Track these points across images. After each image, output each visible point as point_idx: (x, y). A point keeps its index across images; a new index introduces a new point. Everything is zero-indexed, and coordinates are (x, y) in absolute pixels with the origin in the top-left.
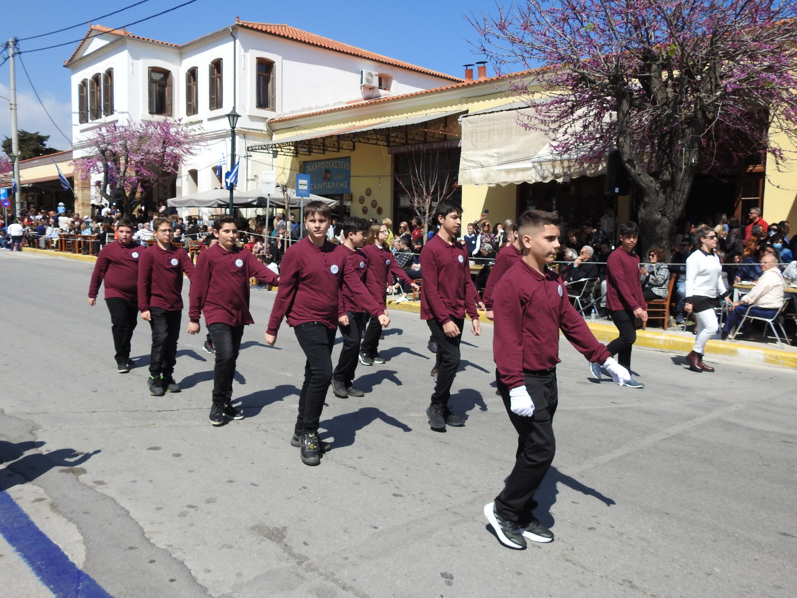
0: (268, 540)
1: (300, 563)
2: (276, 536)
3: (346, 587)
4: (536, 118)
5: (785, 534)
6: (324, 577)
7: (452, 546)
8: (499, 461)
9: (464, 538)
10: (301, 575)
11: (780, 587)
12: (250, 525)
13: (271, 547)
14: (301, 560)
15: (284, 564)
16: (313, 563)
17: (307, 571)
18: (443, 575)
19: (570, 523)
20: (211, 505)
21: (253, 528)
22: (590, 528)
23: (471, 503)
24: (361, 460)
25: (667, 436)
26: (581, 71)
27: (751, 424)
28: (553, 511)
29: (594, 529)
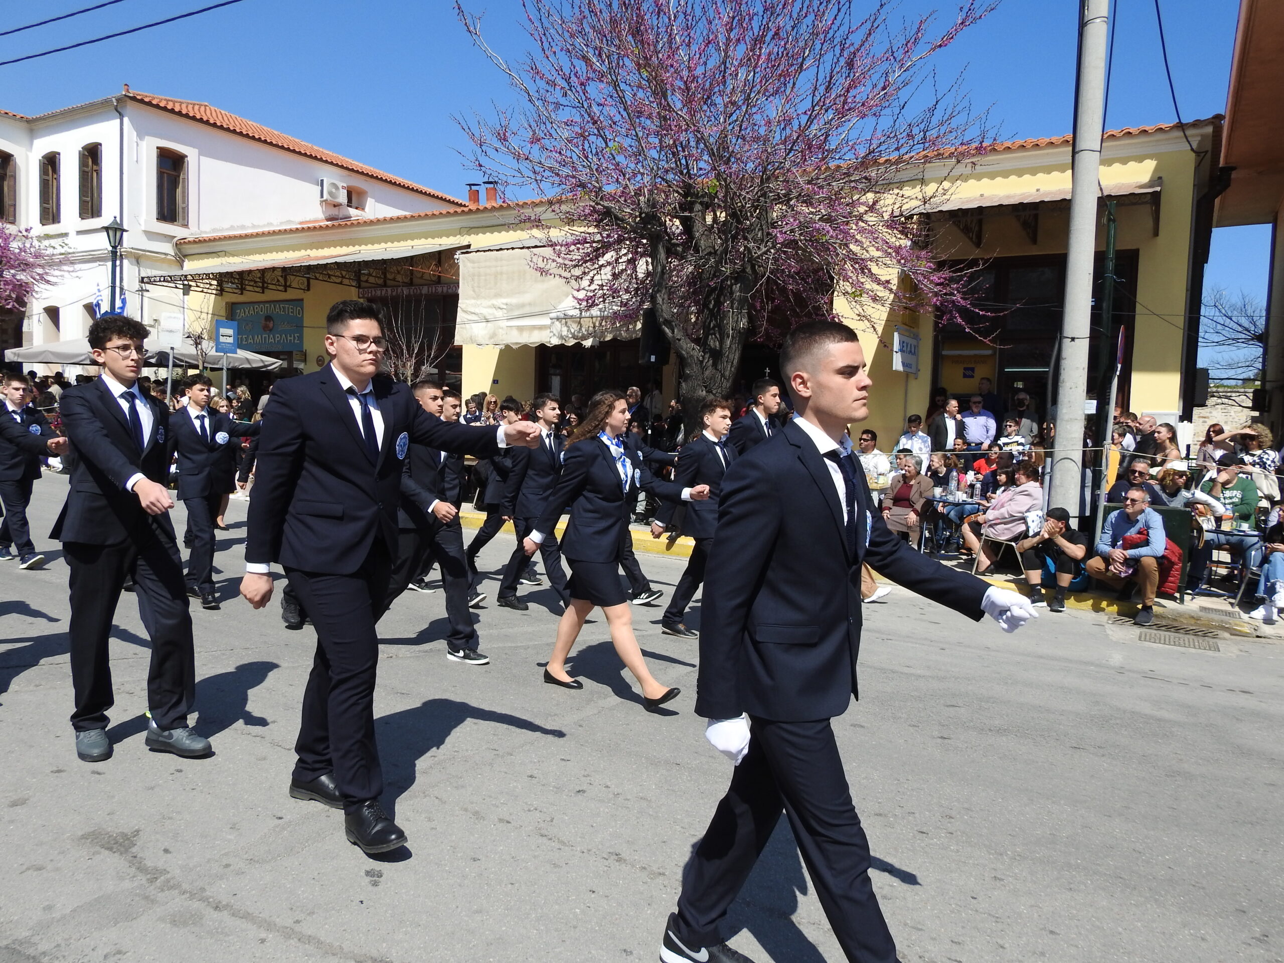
0: (107, 852)
1: (152, 881)
2: (121, 845)
3: (220, 906)
4: (554, 261)
6: (188, 895)
9: (408, 820)
10: (152, 897)
12: (80, 833)
13: (111, 862)
14: (154, 875)
15: (127, 884)
16: (173, 878)
17: (162, 890)
18: (368, 873)
19: (554, 787)
20: (18, 809)
21: (84, 837)
22: (579, 791)
24: (274, 725)
26: (606, 204)
28: (535, 773)
29: (584, 791)
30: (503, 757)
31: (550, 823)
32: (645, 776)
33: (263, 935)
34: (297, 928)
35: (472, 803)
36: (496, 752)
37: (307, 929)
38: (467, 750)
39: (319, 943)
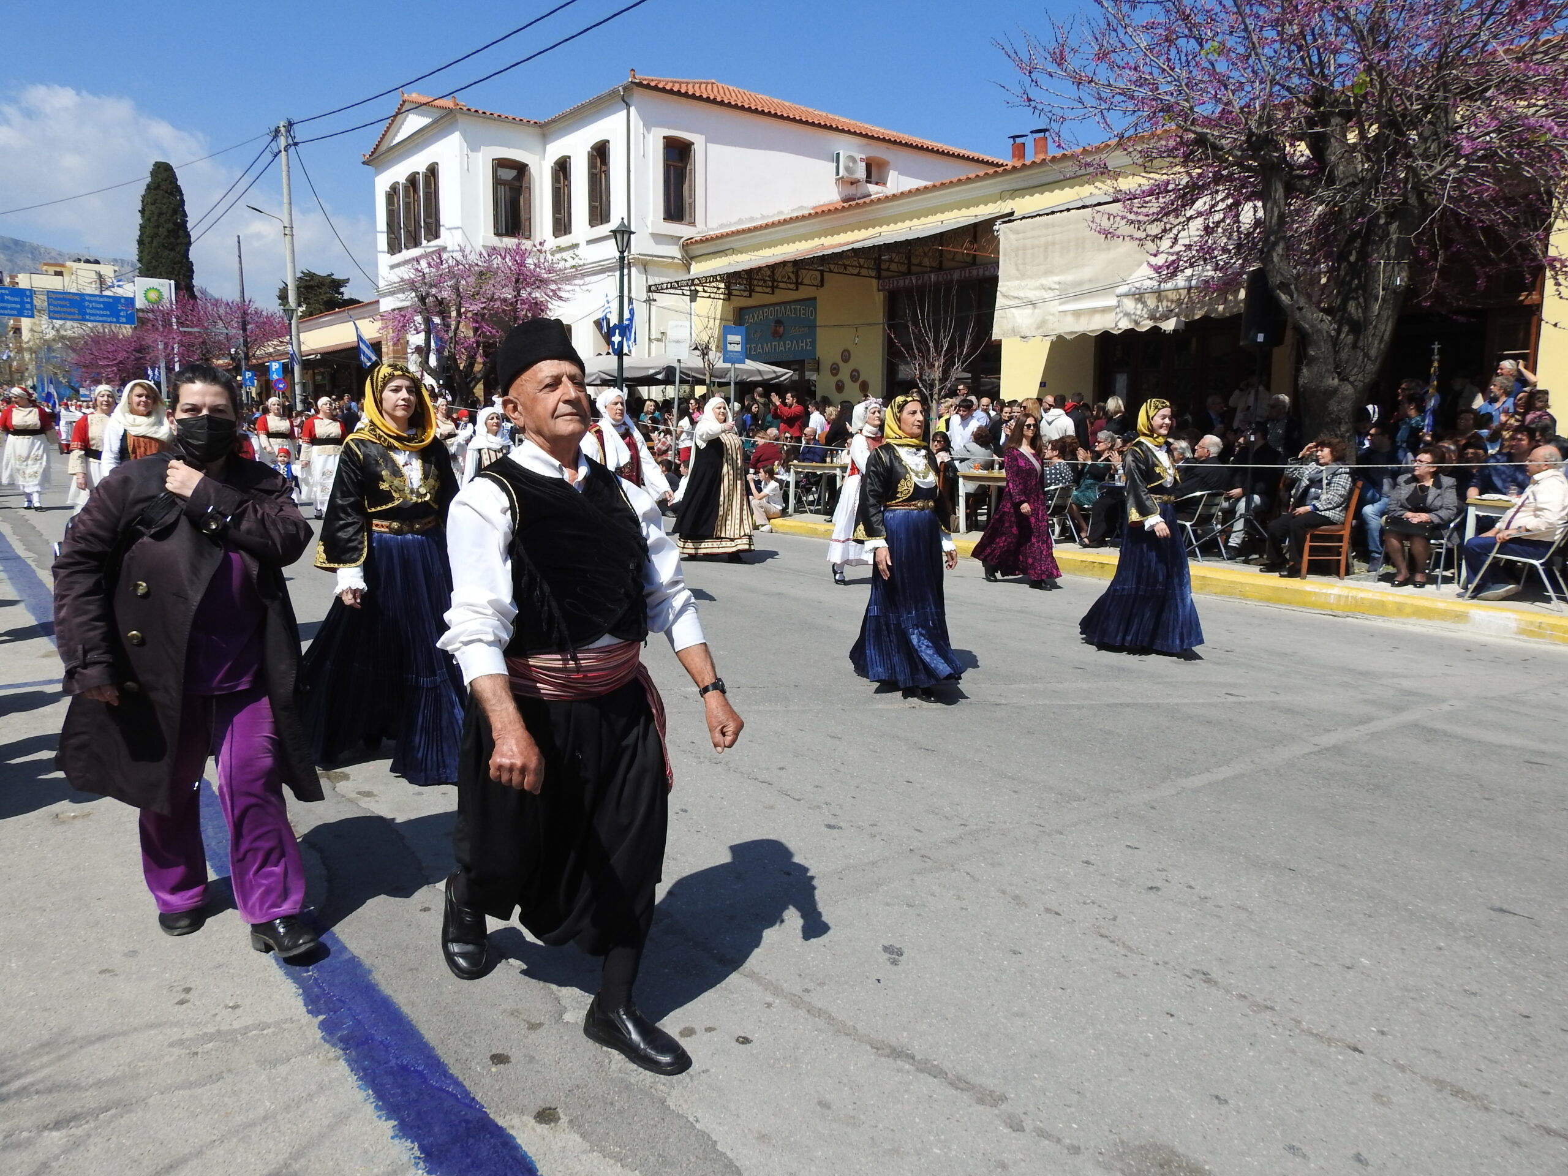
3: (724, 959)
4: (1123, 218)
5: (1501, 910)
6: (692, 943)
7: (908, 905)
8: (1013, 779)
9: (933, 895)
11: (1475, 994)
16: (677, 922)
17: (666, 934)
18: (886, 949)
22: (1151, 888)
23: (953, 842)
24: (781, 772)
25: (1317, 748)
26: (1199, 129)
27: (1473, 732)
28: (1092, 858)
29: (1158, 889)
30: (1050, 835)
31: (1112, 922)
32: (1244, 880)
33: (770, 999)
34: (806, 997)
35: (1011, 885)
36: (1041, 829)
37: (817, 999)
38: (1005, 822)
39: (831, 1019)
